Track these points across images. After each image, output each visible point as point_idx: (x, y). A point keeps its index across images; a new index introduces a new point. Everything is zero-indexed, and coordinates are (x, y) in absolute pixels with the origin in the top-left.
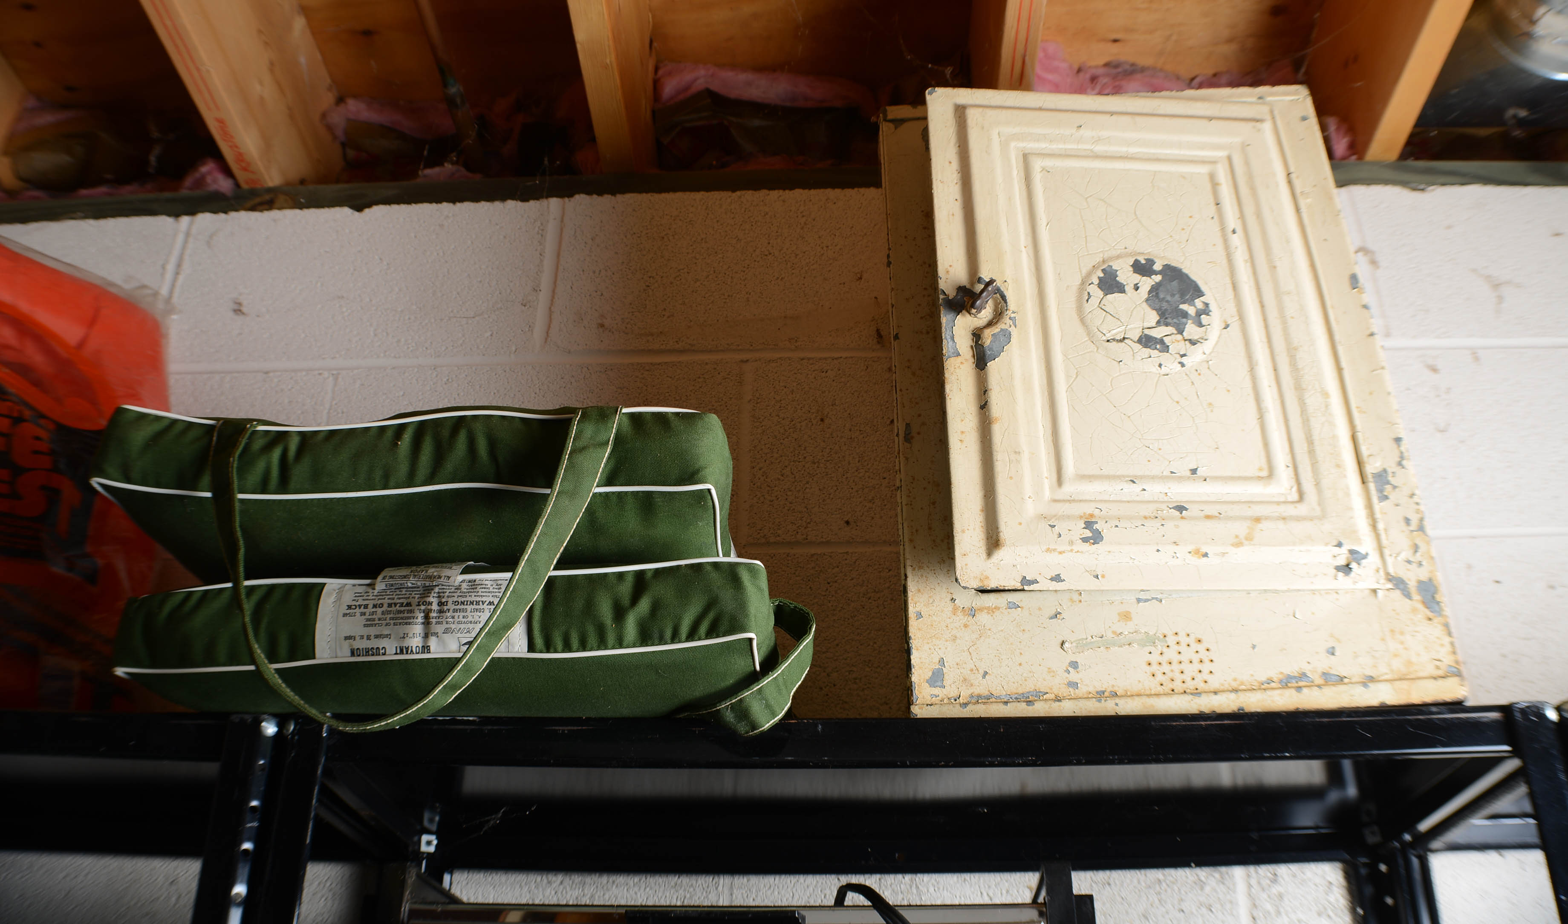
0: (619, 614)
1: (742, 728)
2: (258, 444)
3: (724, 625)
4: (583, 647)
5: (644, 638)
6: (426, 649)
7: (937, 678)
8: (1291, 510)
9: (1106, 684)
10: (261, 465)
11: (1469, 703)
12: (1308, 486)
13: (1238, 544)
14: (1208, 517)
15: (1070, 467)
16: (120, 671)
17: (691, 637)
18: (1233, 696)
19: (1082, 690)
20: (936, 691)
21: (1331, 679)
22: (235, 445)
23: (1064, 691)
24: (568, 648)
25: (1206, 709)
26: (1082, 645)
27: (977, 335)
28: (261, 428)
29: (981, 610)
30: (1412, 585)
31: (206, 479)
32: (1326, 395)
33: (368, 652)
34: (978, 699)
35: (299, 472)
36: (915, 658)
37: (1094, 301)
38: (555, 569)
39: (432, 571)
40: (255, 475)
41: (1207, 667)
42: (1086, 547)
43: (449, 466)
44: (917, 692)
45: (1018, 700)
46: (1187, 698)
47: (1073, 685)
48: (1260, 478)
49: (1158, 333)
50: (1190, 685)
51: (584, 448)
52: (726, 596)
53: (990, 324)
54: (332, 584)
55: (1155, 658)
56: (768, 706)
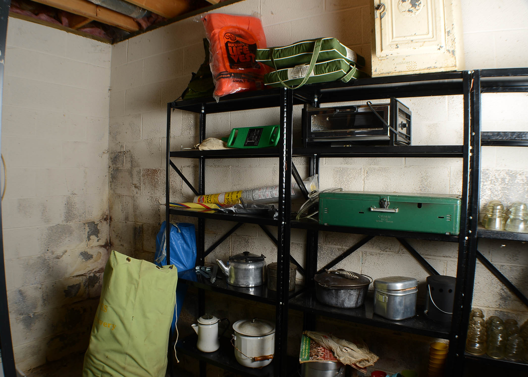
0: (325, 69)
1: (345, 82)
2: (276, 52)
3: (338, 69)
4: (321, 74)
5: (329, 72)
6: (302, 76)
7: (376, 71)
8: (431, 40)
9: (400, 70)
10: (276, 55)
11: (458, 71)
12: (435, 35)
13: (421, 46)
14: (416, 42)
15: (394, 36)
16: (265, 84)
17: (334, 71)
18: (419, 71)
19: (396, 71)
20: (376, 73)
21: (435, 68)
22: (272, 53)
23: (394, 72)
24: (319, 74)
25: (415, 73)
26: (397, 64)
27: (380, 13)
28: (276, 49)
29: (382, 60)
30: (451, 51)
31: (270, 58)
32: (440, 17)
33: (295, 78)
34: (382, 74)
35: (282, 55)
36: (372, 68)
37: (400, 4)
38: (316, 63)
39: (301, 66)
40: (276, 56)
41: (416, 66)
42: (396, 49)
43: (301, 51)
44: (373, 73)
45: (387, 73)
46: (412, 72)
47: (395, 70)
48: (426, 34)
49: (411, 9)
50: (413, 70)
51: (317, 47)
52: (338, 65)
53: (383, 11)
54: (289, 69)
55: (408, 66)
56: (348, 79)
